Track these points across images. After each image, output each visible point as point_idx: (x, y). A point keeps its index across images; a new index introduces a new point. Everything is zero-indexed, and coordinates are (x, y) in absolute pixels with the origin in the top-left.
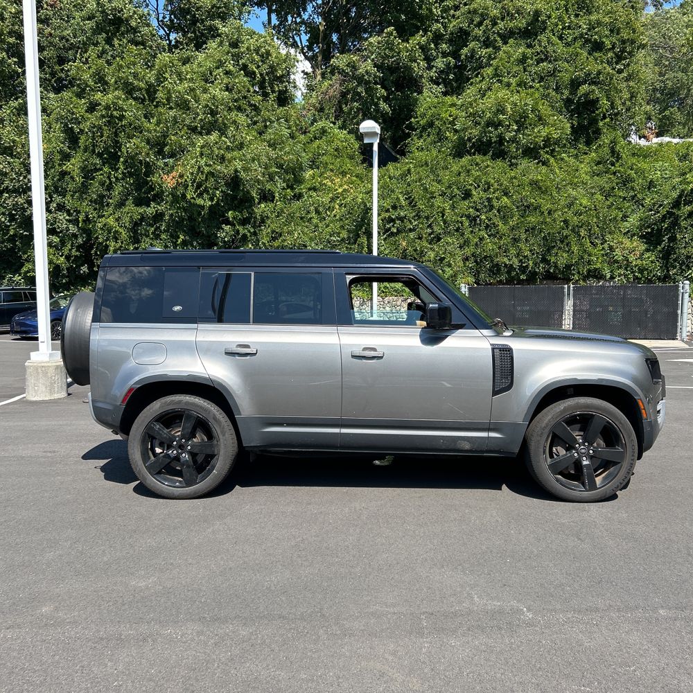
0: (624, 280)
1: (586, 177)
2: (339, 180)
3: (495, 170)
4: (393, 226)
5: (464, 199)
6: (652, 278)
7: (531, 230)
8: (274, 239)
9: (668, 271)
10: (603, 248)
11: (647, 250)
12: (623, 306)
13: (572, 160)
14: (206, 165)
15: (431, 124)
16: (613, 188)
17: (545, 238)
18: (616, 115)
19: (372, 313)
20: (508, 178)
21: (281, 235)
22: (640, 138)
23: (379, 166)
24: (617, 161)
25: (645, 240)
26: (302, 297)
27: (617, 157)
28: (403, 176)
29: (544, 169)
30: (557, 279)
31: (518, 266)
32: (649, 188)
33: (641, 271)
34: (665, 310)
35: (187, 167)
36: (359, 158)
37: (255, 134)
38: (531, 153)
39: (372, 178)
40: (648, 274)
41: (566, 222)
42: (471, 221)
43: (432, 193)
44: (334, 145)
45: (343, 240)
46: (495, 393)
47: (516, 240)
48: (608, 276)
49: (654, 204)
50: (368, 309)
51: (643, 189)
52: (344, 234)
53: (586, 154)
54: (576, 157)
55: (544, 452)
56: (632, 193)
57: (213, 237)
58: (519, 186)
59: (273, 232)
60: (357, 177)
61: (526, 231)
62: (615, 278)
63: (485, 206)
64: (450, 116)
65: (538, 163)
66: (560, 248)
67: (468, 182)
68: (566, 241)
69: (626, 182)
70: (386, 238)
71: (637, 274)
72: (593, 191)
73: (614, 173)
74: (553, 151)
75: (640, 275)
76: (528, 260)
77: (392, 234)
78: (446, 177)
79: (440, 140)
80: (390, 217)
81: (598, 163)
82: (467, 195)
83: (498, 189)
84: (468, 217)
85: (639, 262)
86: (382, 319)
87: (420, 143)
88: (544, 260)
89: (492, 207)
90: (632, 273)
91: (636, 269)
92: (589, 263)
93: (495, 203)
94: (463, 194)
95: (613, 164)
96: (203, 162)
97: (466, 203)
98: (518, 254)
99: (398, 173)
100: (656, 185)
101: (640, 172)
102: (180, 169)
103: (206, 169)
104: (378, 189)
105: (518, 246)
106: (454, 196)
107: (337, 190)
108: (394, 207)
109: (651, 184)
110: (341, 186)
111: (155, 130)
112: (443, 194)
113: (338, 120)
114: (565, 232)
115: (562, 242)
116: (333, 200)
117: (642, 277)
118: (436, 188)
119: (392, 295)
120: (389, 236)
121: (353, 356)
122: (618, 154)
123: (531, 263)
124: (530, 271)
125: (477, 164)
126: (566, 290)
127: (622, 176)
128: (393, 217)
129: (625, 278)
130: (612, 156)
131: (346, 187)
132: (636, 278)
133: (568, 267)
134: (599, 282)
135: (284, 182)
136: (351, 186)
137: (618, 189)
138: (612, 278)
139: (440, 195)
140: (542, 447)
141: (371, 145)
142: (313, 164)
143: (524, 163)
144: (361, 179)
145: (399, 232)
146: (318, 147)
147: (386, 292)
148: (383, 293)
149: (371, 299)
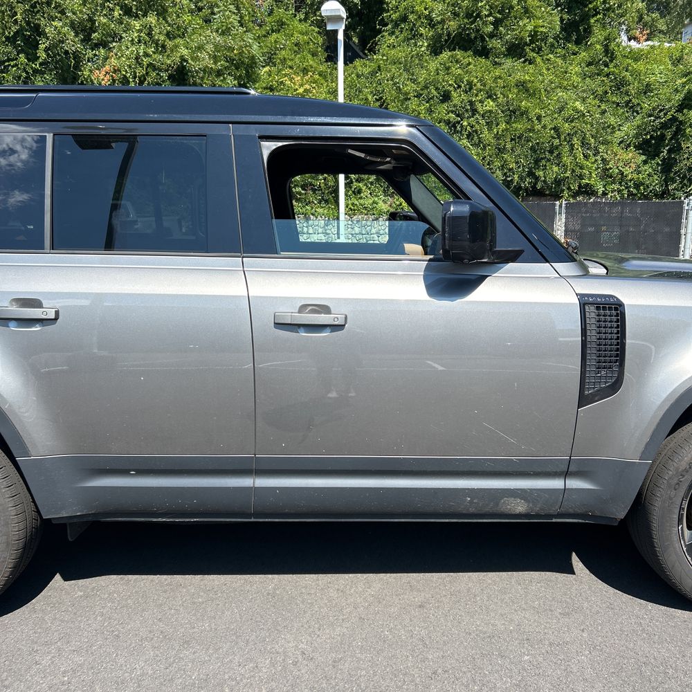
0: (617, 196)
1: (576, 79)
2: (299, 78)
3: (476, 68)
5: (443, 101)
6: (648, 194)
7: (518, 139)
9: (667, 186)
10: (596, 160)
11: (645, 162)
12: (621, 226)
13: (559, 61)
15: (404, 19)
16: (606, 93)
17: (532, 149)
18: (608, 10)
20: (492, 77)
22: (630, 40)
23: (345, 63)
24: (611, 61)
25: (641, 151)
27: (611, 57)
28: (373, 73)
29: (531, 68)
30: (545, 195)
31: (502, 180)
32: (645, 93)
33: (637, 186)
34: (667, 230)
36: (322, 56)
37: (200, 22)
38: (515, 51)
39: (337, 77)
40: (644, 189)
41: (556, 129)
42: (450, 128)
43: (406, 94)
44: (294, 40)
46: (583, 400)
47: (501, 150)
48: (600, 192)
49: (654, 109)
51: (639, 93)
53: (574, 54)
54: (564, 58)
55: (680, 521)
56: (627, 98)
58: (504, 87)
60: (320, 75)
61: (512, 140)
62: (607, 194)
63: (467, 110)
64: (426, 9)
65: (524, 62)
66: (549, 160)
67: (447, 81)
68: (556, 153)
69: (620, 85)
71: (632, 190)
72: (585, 95)
73: (608, 75)
74: (540, 49)
75: (635, 191)
76: (514, 174)
78: (422, 76)
79: (414, 37)
81: (589, 64)
82: (446, 97)
83: (481, 90)
84: (448, 122)
85: (635, 176)
86: (350, 241)
87: (392, 40)
88: (531, 174)
89: (474, 111)
90: (626, 188)
91: (631, 184)
92: (581, 177)
93: (479, 106)
94: (441, 96)
95: (606, 65)
97: (445, 106)
98: (502, 166)
99: (366, 71)
100: (653, 89)
101: (636, 74)
102: (114, 61)
103: (146, 61)
104: (345, 89)
105: (503, 157)
106: (431, 99)
107: (297, 90)
109: (648, 89)
110: (301, 85)
111: (81, 12)
112: (418, 96)
113: (299, 12)
114: (556, 142)
115: (551, 152)
117: (637, 192)
118: (410, 87)
119: (361, 213)
121: (279, 325)
122: (613, 54)
123: (516, 177)
124: (515, 186)
125: (457, 62)
126: (557, 207)
127: (615, 78)
129: (618, 194)
130: (606, 55)
131: (307, 87)
132: (631, 194)
133: (558, 182)
134: (590, 199)
135: (235, 80)
136: (314, 85)
137: (611, 94)
138: (604, 194)
139: (415, 96)
140: (677, 511)
141: (336, 32)
142: (270, 61)
143: (508, 63)
144: (325, 78)
146: (276, 42)
147: (354, 210)
148: (351, 211)
149: (338, 218)
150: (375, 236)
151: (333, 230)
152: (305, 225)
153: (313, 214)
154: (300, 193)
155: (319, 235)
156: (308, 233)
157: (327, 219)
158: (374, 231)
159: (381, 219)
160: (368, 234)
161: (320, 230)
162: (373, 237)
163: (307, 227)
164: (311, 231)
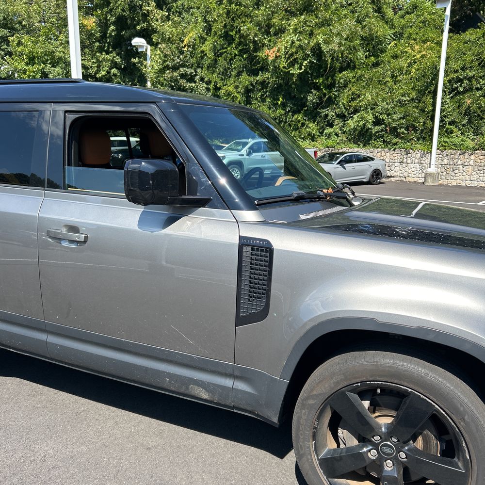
2: (419, 47)
4: (461, 86)
8: (353, 99)
14: (297, 40)
19: (430, 164)
21: (359, 97)
26: (371, 149)
35: (283, 43)
45: (412, 99)
50: (428, 161)
52: (414, 94)
57: (304, 100)
59: (353, 94)
60: (436, 43)
70: (452, 97)
77: (459, 93)
80: (457, 77)
96: (295, 39)
102: (279, 45)
103: (297, 43)
107: (415, 56)
108: (463, 69)
110: (420, 52)
116: (410, 65)
119: (451, 149)
120: (456, 95)
128: (461, 77)
131: (424, 53)
136: (430, 52)
145: (466, 91)
147: (445, 146)
148: (442, 147)
149: (431, 152)
150: (461, 166)
151: (426, 161)
152: (405, 156)
153: (411, 149)
154: (403, 133)
155: (416, 164)
156: (407, 163)
157: (422, 152)
158: (460, 162)
159: (466, 154)
160: (455, 165)
161: (417, 161)
162: (459, 168)
163: (406, 158)
164: (409, 161)
